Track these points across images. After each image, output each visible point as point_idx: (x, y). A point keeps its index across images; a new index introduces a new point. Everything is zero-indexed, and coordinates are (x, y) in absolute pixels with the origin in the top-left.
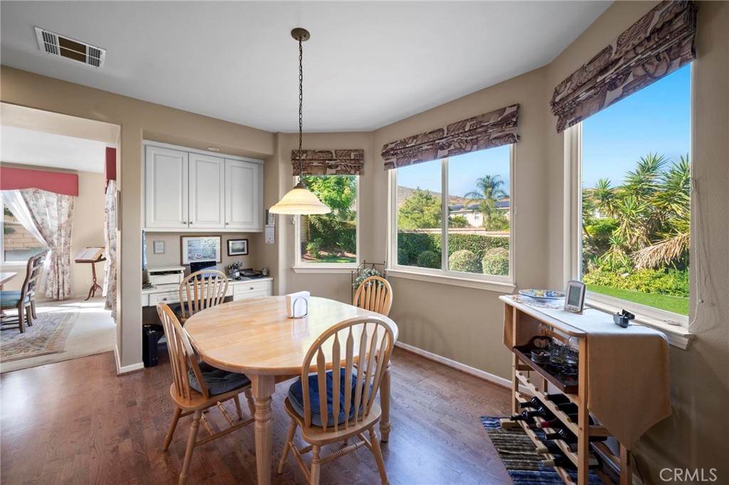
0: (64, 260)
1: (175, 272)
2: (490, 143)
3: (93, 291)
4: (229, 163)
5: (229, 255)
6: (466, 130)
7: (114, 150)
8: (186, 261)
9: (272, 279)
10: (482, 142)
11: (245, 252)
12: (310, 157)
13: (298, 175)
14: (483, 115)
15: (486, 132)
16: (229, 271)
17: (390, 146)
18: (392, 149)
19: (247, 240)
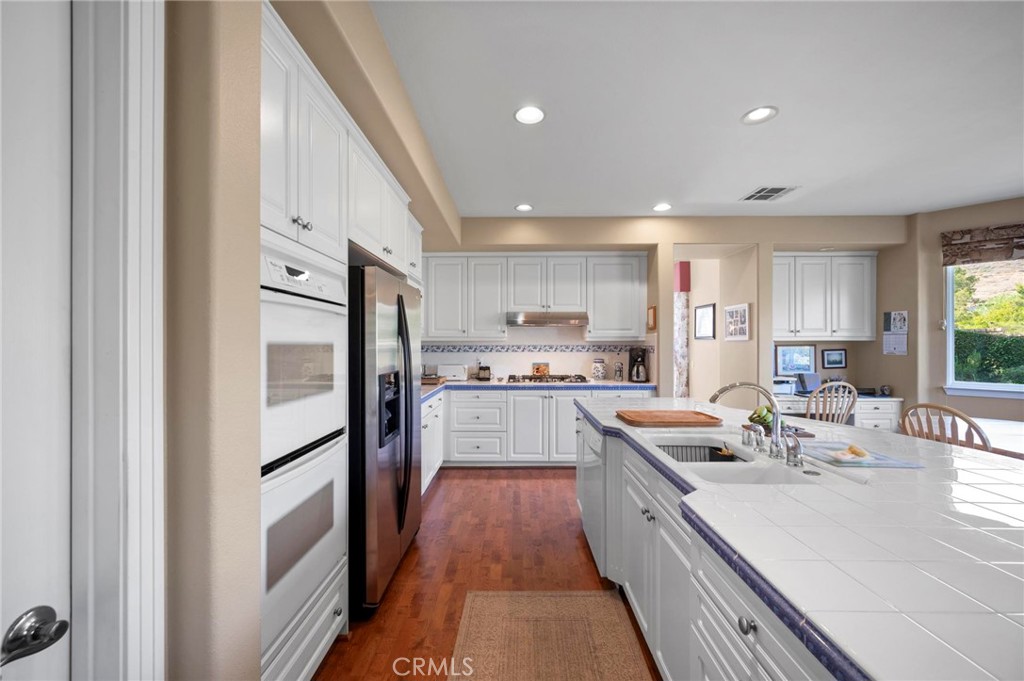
4: (837, 261)
5: (824, 367)
7: (688, 264)
9: (901, 399)
11: (843, 365)
12: (978, 238)
19: (845, 350)
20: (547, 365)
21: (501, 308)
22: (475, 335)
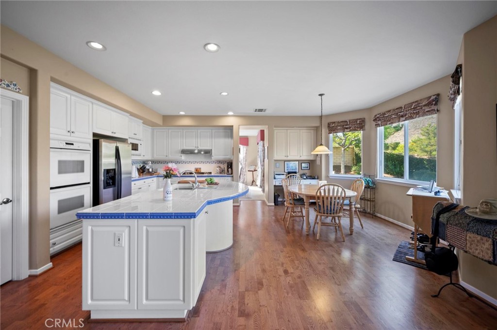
0: (244, 170)
1: (283, 174)
2: (425, 114)
3: (253, 183)
5: (302, 169)
6: (412, 108)
7: (264, 131)
8: (286, 171)
10: (421, 113)
11: (309, 169)
12: (336, 125)
13: (331, 133)
14: (421, 100)
15: (421, 108)
16: (302, 176)
17: (378, 116)
18: (378, 117)
19: (309, 163)
20: (200, 168)
21: (180, 148)
22: (171, 157)
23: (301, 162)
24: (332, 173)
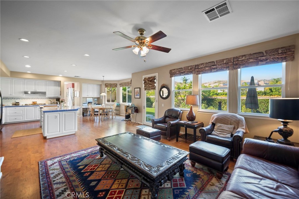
5: (94, 101)
8: (87, 102)
9: (102, 105)
13: (106, 88)
17: (121, 84)
19: (97, 99)
20: (36, 102)
21: (23, 90)
22: (14, 96)
23: (94, 98)
24: (106, 102)
